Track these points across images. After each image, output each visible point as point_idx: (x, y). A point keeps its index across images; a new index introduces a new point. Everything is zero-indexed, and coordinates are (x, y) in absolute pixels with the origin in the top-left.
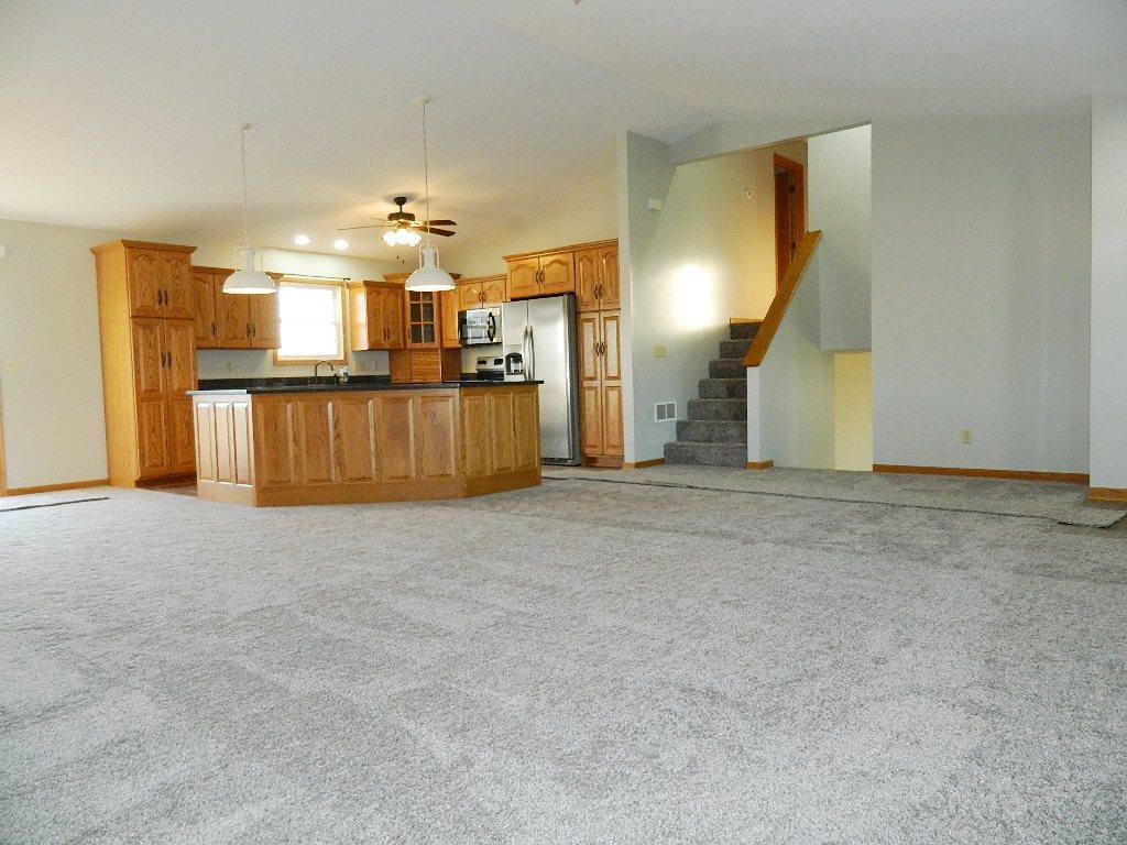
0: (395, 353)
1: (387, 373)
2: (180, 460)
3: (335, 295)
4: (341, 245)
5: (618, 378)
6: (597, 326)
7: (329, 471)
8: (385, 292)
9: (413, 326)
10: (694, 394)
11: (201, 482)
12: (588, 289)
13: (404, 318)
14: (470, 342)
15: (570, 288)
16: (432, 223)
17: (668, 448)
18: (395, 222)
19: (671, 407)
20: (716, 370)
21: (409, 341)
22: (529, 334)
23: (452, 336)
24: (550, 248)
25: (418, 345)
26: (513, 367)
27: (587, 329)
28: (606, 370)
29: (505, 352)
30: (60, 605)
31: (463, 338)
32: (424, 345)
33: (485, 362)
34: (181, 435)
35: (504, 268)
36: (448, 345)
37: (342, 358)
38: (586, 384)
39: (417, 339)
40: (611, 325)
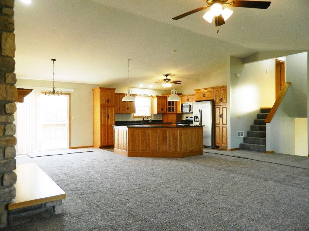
0: (164, 114)
1: (161, 119)
2: (110, 142)
3: (149, 99)
4: (151, 86)
5: (226, 124)
6: (220, 109)
7: (146, 148)
8: (162, 98)
9: (169, 107)
10: (249, 129)
11: (115, 149)
12: (218, 99)
13: (166, 105)
14: (184, 112)
15: (212, 98)
16: (175, 81)
17: (241, 145)
18: (165, 81)
19: (242, 133)
20: (256, 122)
21: (168, 112)
22: (200, 111)
23: (179, 110)
24: (207, 87)
25: (170, 112)
26: (196, 120)
27: (217, 110)
28: (222, 122)
29: (194, 115)
30: (82, 183)
31: (182, 111)
32: (171, 112)
33: (188, 118)
34: (110, 136)
35: (194, 92)
36: (178, 112)
37: (150, 115)
38: (217, 125)
39: (170, 111)
40: (224, 109)
